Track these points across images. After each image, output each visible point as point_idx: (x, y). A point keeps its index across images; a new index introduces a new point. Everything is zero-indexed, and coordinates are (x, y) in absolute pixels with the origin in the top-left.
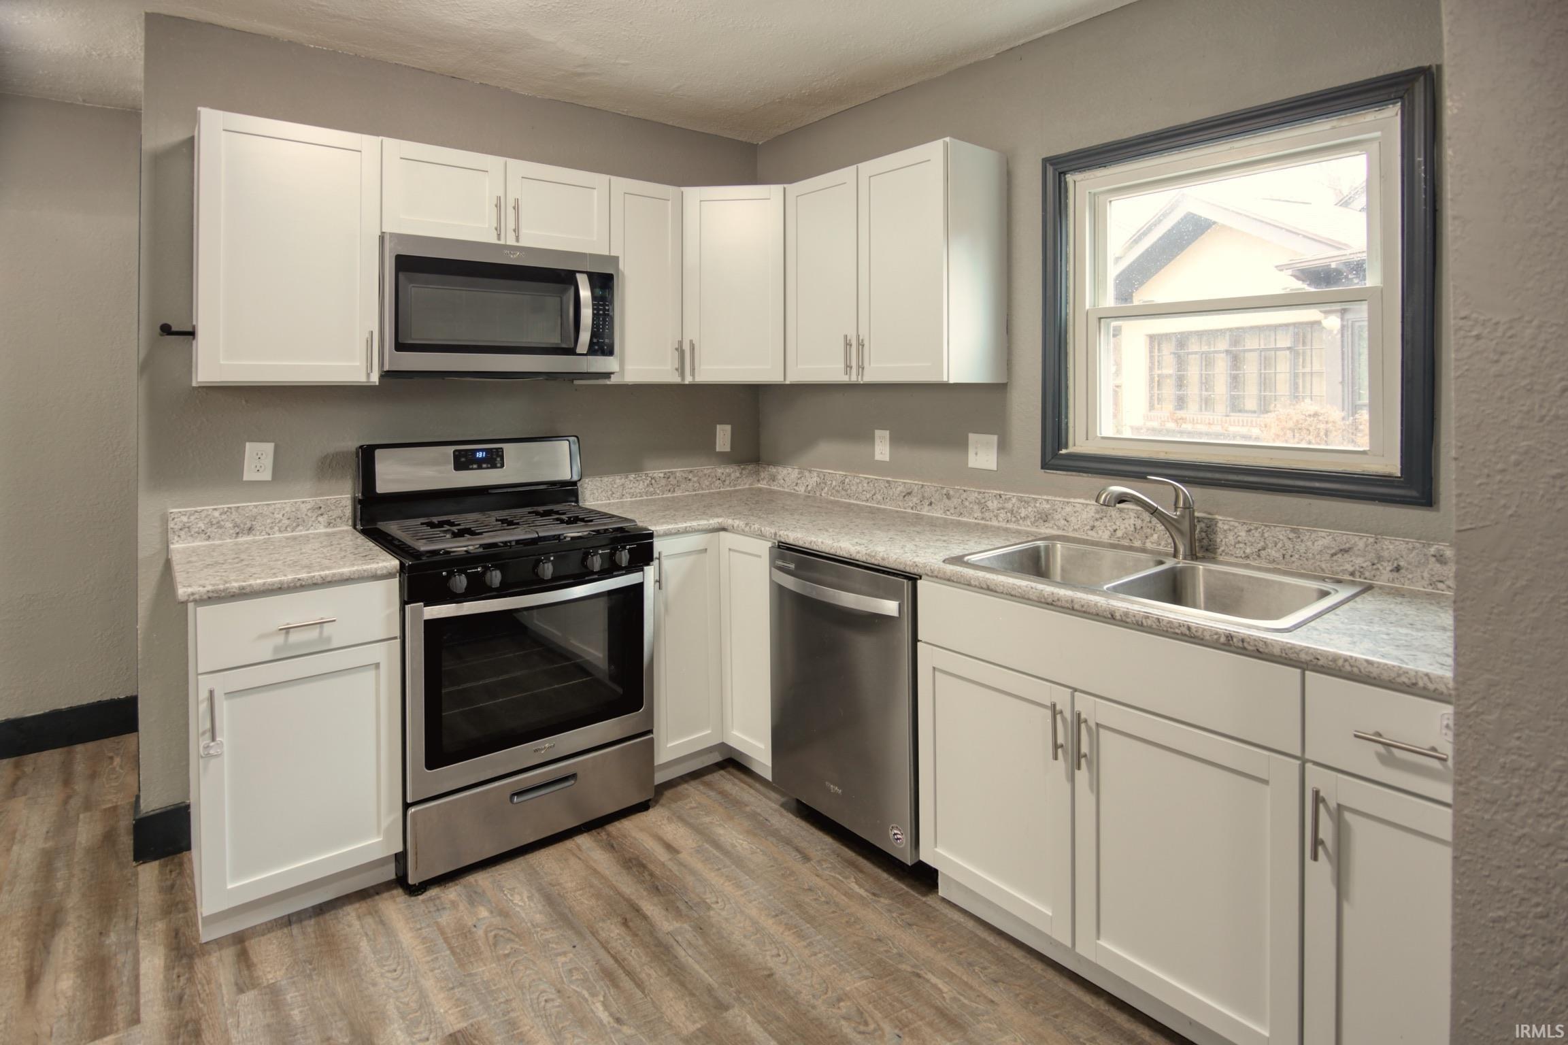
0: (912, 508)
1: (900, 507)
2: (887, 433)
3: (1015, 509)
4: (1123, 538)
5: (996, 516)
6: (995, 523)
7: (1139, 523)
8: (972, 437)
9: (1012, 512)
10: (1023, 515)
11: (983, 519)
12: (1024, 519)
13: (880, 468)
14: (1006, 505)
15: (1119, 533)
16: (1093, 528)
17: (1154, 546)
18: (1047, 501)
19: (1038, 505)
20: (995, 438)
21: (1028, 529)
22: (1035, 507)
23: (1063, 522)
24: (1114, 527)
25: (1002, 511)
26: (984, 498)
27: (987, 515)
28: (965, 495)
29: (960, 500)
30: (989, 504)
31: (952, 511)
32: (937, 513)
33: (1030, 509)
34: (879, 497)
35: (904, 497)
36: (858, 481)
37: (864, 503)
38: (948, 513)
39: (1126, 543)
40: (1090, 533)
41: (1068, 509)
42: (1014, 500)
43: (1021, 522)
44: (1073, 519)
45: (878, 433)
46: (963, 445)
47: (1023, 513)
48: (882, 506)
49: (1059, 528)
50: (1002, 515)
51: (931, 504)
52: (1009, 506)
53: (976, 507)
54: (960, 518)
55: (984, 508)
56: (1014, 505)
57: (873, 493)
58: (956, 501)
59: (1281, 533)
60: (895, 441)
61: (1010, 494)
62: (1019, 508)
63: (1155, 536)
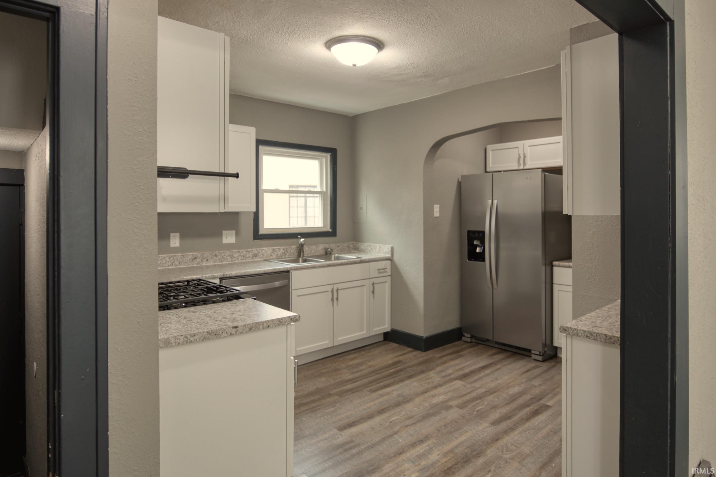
0: (197, 264)
1: (190, 265)
2: (178, 234)
3: (245, 255)
4: (280, 256)
5: (238, 259)
6: (237, 261)
7: (284, 251)
8: (224, 232)
9: (244, 256)
10: (248, 256)
11: (232, 261)
12: (248, 258)
13: (176, 250)
14: (241, 254)
15: (279, 255)
16: (271, 255)
17: (288, 257)
18: (256, 250)
19: (253, 252)
20: (234, 232)
21: (250, 261)
22: (252, 253)
23: (262, 256)
24: (277, 254)
25: (240, 257)
26: (232, 253)
27: (234, 259)
28: (224, 254)
29: (222, 256)
30: (235, 255)
31: (218, 261)
32: (211, 263)
33: (250, 254)
34: (177, 263)
35: (192, 260)
36: (162, 258)
37: (167, 268)
38: (216, 262)
39: (281, 257)
40: (270, 257)
41: (263, 251)
42: (244, 252)
43: (247, 259)
44: (265, 254)
45: (172, 235)
46: (221, 235)
47: (248, 255)
48: (179, 267)
49: (260, 258)
50: (240, 258)
51: (207, 260)
52: (243, 254)
53: (229, 258)
54: (222, 263)
55: (232, 257)
56: (244, 254)
57: (172, 262)
58: (219, 257)
59: (314, 247)
60: (182, 237)
61: (242, 250)
62: (246, 254)
63: (288, 254)
